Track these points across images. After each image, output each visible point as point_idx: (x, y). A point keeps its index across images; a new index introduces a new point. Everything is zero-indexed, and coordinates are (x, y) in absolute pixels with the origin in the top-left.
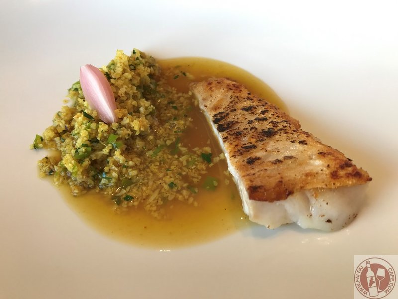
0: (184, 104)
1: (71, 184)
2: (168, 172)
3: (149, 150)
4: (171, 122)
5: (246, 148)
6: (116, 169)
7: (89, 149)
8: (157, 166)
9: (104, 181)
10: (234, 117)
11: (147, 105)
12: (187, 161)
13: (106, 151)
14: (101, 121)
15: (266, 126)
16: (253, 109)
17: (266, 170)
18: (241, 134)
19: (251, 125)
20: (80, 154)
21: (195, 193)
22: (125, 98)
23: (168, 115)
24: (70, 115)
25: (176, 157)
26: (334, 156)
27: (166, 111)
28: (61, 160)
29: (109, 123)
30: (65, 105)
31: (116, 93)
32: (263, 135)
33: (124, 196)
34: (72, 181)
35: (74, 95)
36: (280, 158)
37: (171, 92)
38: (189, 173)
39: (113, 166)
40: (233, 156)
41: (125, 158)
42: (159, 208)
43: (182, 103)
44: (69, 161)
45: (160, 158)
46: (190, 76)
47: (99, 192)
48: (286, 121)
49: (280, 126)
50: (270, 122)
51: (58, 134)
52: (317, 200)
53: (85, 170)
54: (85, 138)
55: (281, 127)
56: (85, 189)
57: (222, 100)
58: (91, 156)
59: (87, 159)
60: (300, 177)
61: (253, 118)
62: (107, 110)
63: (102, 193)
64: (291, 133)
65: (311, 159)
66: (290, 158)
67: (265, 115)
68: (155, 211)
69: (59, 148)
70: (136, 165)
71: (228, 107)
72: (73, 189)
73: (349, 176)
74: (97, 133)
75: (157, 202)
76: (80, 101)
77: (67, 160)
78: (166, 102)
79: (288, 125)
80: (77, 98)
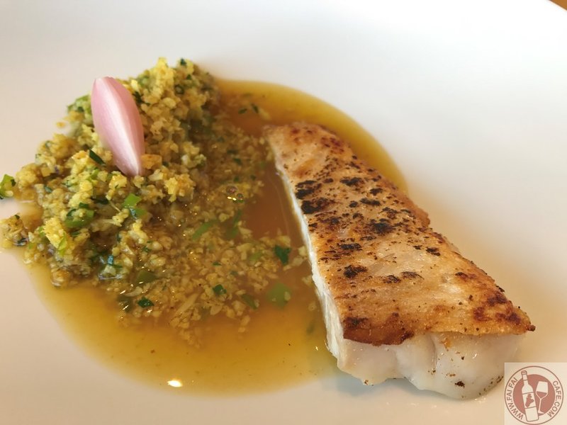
0: (254, 158)
1: (53, 265)
2: (217, 268)
3: (190, 226)
4: (230, 184)
5: (345, 247)
6: (131, 253)
7: (91, 213)
8: (200, 253)
9: (108, 269)
10: (328, 192)
11: (193, 153)
12: (249, 254)
13: (117, 220)
14: (116, 170)
15: (378, 215)
16: (359, 183)
17: (374, 291)
18: (338, 223)
19: (355, 210)
20: (75, 219)
21: (255, 308)
22: (160, 138)
23: (227, 171)
24: (65, 150)
25: (232, 243)
26: (479, 282)
27: (224, 166)
28: (41, 223)
29: (129, 176)
30: (60, 133)
31: (147, 127)
32: (373, 230)
33: (139, 299)
34: (54, 261)
35: (77, 118)
36: (397, 273)
37: (236, 136)
38: (249, 273)
39: (127, 247)
40: (322, 259)
41: (148, 235)
42: (193, 325)
43: (250, 156)
44: (54, 229)
45: (205, 242)
46: (264, 114)
47: (98, 286)
48: (409, 212)
49: (399, 219)
50: (384, 210)
51: (42, 179)
52: (448, 350)
53: (79, 246)
54: (87, 195)
55: (401, 220)
56: (75, 276)
57: (312, 161)
58: (92, 224)
59: (86, 230)
60: (425, 310)
61: (358, 198)
62: (129, 154)
63: (103, 287)
64: (415, 233)
65: (444, 281)
66: (413, 275)
67: (376, 197)
68: (186, 330)
69: (40, 202)
70: (164, 249)
71: (320, 174)
72: (55, 274)
73: (500, 317)
74: (107, 189)
75: (192, 315)
76: (87, 129)
77: (52, 227)
78: (224, 150)
79: (412, 218)
80: (80, 125)
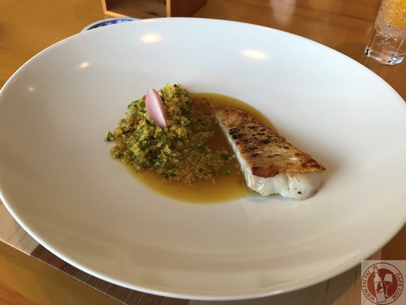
0: (209, 123)
2: (199, 163)
3: (186, 149)
4: (200, 133)
5: (251, 148)
6: (166, 157)
7: (149, 143)
8: (191, 158)
9: (157, 163)
10: (243, 131)
11: (185, 120)
12: (211, 157)
13: (159, 145)
14: (157, 126)
15: (264, 138)
16: (256, 128)
17: (263, 160)
18: (248, 141)
19: (254, 137)
20: (143, 144)
21: (216, 176)
22: (172, 114)
25: (204, 154)
26: (304, 156)
27: (197, 126)
29: (163, 128)
30: (127, 116)
31: (167, 110)
32: (262, 143)
33: (170, 174)
34: (135, 162)
36: (272, 154)
37: (200, 115)
38: (212, 164)
39: (164, 155)
41: (171, 151)
42: (193, 182)
44: (136, 148)
45: (193, 154)
46: (212, 105)
47: (153, 170)
48: (277, 136)
49: (273, 139)
50: (266, 136)
51: (124, 133)
52: (293, 178)
53: (146, 155)
54: (147, 135)
56: (144, 167)
57: (235, 121)
58: (150, 147)
59: (147, 149)
60: (283, 165)
61: (255, 133)
62: (161, 119)
64: (279, 143)
65: (291, 157)
66: (278, 155)
67: (263, 132)
68: (190, 184)
69: (124, 141)
70: (178, 156)
71: (239, 125)
72: (136, 167)
73: (312, 166)
74: (154, 133)
75: (192, 179)
79: (278, 138)
80: (136, 112)
